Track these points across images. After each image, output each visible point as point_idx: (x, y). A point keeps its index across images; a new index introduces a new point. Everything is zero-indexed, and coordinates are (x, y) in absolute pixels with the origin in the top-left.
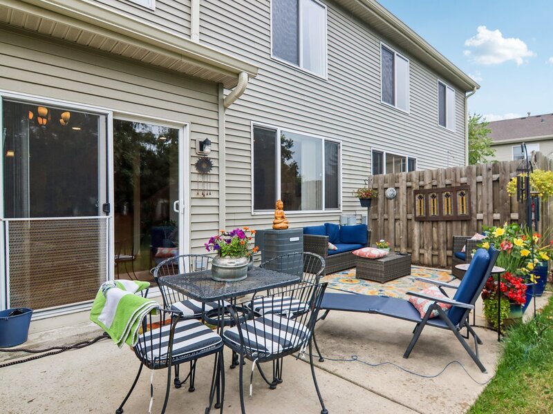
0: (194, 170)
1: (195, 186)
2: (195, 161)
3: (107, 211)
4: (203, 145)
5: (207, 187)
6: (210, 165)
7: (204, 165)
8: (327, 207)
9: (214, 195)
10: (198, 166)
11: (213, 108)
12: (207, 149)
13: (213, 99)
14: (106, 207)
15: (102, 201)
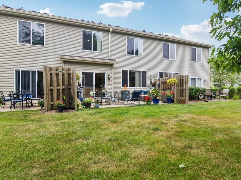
0: (107, 80)
1: (107, 82)
2: (107, 78)
3: (94, 86)
4: (109, 75)
5: (109, 82)
6: (110, 79)
7: (109, 79)
8: (142, 87)
9: (111, 84)
10: (108, 79)
11: (111, 69)
12: (109, 76)
13: (111, 67)
14: (94, 85)
15: (93, 85)
